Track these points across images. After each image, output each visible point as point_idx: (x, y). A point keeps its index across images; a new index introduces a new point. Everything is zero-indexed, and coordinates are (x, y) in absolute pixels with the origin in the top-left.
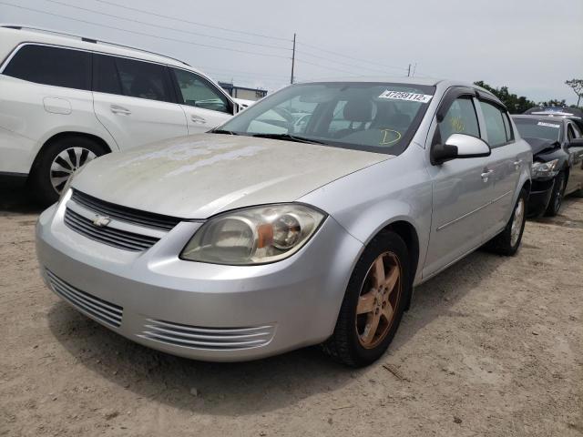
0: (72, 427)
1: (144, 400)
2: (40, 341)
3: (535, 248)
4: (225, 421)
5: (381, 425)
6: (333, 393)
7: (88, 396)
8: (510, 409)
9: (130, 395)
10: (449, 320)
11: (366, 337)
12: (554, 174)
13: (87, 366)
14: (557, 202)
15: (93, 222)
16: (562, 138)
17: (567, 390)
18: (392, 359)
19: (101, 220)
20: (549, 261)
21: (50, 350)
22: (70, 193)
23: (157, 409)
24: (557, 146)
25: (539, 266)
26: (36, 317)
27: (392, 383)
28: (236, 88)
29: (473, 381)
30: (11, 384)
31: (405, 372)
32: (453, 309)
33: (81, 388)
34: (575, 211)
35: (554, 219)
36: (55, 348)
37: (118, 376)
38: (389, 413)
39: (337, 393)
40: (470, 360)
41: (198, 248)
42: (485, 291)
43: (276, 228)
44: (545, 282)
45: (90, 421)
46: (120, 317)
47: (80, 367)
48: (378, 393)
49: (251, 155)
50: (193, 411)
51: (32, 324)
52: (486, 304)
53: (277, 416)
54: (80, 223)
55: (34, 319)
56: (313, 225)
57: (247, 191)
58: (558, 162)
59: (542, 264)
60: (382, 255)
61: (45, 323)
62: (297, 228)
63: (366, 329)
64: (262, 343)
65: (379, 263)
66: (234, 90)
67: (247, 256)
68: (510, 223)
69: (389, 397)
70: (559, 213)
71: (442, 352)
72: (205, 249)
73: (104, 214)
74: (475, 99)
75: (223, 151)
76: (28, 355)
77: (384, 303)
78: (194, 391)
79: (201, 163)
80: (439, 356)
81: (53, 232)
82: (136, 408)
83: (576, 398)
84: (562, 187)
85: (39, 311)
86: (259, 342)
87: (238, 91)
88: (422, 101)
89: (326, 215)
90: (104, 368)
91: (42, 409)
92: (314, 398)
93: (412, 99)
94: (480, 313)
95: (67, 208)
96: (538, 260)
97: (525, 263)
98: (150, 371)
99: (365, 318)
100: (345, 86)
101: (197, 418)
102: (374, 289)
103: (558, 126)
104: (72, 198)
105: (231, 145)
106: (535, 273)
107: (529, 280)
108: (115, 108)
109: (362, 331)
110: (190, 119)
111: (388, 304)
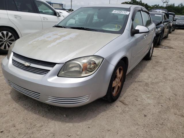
0: (29, 132)
1: (50, 120)
2: (10, 103)
3: (155, 56)
4: (76, 124)
5: (123, 120)
6: (107, 111)
7: (32, 120)
8: (158, 111)
9: (45, 119)
10: (135, 84)
11: (114, 93)
12: (160, 32)
13: (28, 110)
14: (160, 40)
15: (24, 65)
16: (162, 20)
17: (172, 103)
18: (121, 98)
19: (27, 64)
20: (160, 61)
21: (14, 106)
22: (12, 54)
23: (54, 123)
24: (161, 23)
25: (158, 63)
26: (6, 94)
27: (123, 106)
28: (52, 3)
29: (146, 103)
30: (5, 119)
31: (126, 102)
32: (136, 80)
33: (28, 118)
34: (165, 43)
35: (159, 46)
36: (16, 105)
37: (39, 113)
38: (124, 116)
39: (108, 112)
40: (144, 96)
41: (63, 72)
42: (144, 73)
43: (88, 64)
44: (161, 68)
45: (35, 129)
46: (39, 96)
47: (26, 111)
48: (120, 110)
49: (74, 37)
50: (66, 122)
51: (5, 97)
52: (145, 77)
53: (92, 121)
54: (19, 65)
55: (5, 95)
56: (100, 62)
57: (77, 52)
58: (161, 28)
59: (159, 62)
60: (119, 68)
61: (9, 96)
62: (95, 63)
63: (114, 91)
64: (86, 100)
65: (118, 71)
66: (52, 4)
67: (80, 74)
68: (150, 50)
69: (123, 111)
70: (161, 44)
71: (135, 94)
72: (65, 73)
73: (27, 62)
74: (141, 11)
75: (64, 36)
76: (7, 109)
77: (119, 82)
78: (65, 116)
79: (58, 41)
80: (135, 96)
81: (9, 68)
82: (48, 123)
83: (175, 105)
84: (162, 36)
85: (6, 92)
86: (85, 100)
87: (53, 4)
88: (126, 14)
89: (103, 59)
90: (34, 111)
91: (18, 127)
92: (102, 114)
93: (123, 13)
94: (144, 80)
95: (13, 59)
96: (157, 61)
97: (154, 62)
98: (49, 110)
99: (114, 88)
100: (100, 8)
101: (67, 124)
102: (116, 79)
103: (161, 16)
104: (14, 55)
105: (65, 33)
106: (158, 65)
107: (156, 68)
108: (16, 16)
109: (113, 92)
110: (42, 18)
111: (120, 82)
